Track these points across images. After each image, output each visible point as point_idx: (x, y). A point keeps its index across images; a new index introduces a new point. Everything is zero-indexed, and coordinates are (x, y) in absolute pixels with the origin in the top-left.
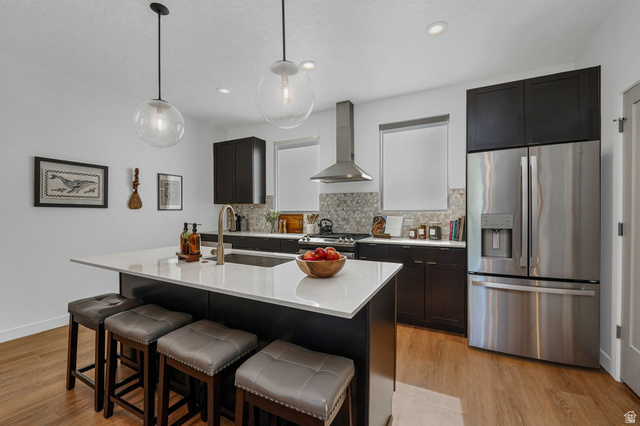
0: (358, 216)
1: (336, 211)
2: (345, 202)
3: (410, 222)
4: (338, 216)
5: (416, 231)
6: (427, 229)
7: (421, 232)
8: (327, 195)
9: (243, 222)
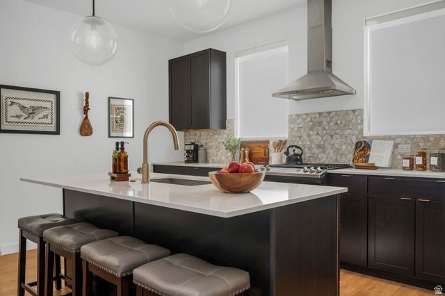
0: (337, 141)
1: (309, 136)
2: (320, 123)
3: (406, 149)
4: (312, 142)
5: (412, 160)
6: (428, 156)
7: (419, 161)
8: (298, 116)
9: (201, 152)
